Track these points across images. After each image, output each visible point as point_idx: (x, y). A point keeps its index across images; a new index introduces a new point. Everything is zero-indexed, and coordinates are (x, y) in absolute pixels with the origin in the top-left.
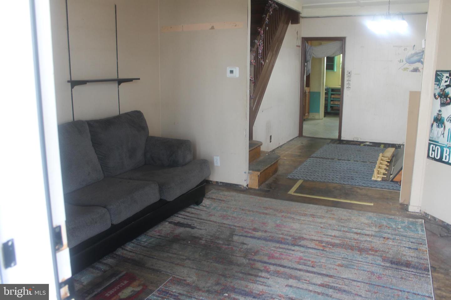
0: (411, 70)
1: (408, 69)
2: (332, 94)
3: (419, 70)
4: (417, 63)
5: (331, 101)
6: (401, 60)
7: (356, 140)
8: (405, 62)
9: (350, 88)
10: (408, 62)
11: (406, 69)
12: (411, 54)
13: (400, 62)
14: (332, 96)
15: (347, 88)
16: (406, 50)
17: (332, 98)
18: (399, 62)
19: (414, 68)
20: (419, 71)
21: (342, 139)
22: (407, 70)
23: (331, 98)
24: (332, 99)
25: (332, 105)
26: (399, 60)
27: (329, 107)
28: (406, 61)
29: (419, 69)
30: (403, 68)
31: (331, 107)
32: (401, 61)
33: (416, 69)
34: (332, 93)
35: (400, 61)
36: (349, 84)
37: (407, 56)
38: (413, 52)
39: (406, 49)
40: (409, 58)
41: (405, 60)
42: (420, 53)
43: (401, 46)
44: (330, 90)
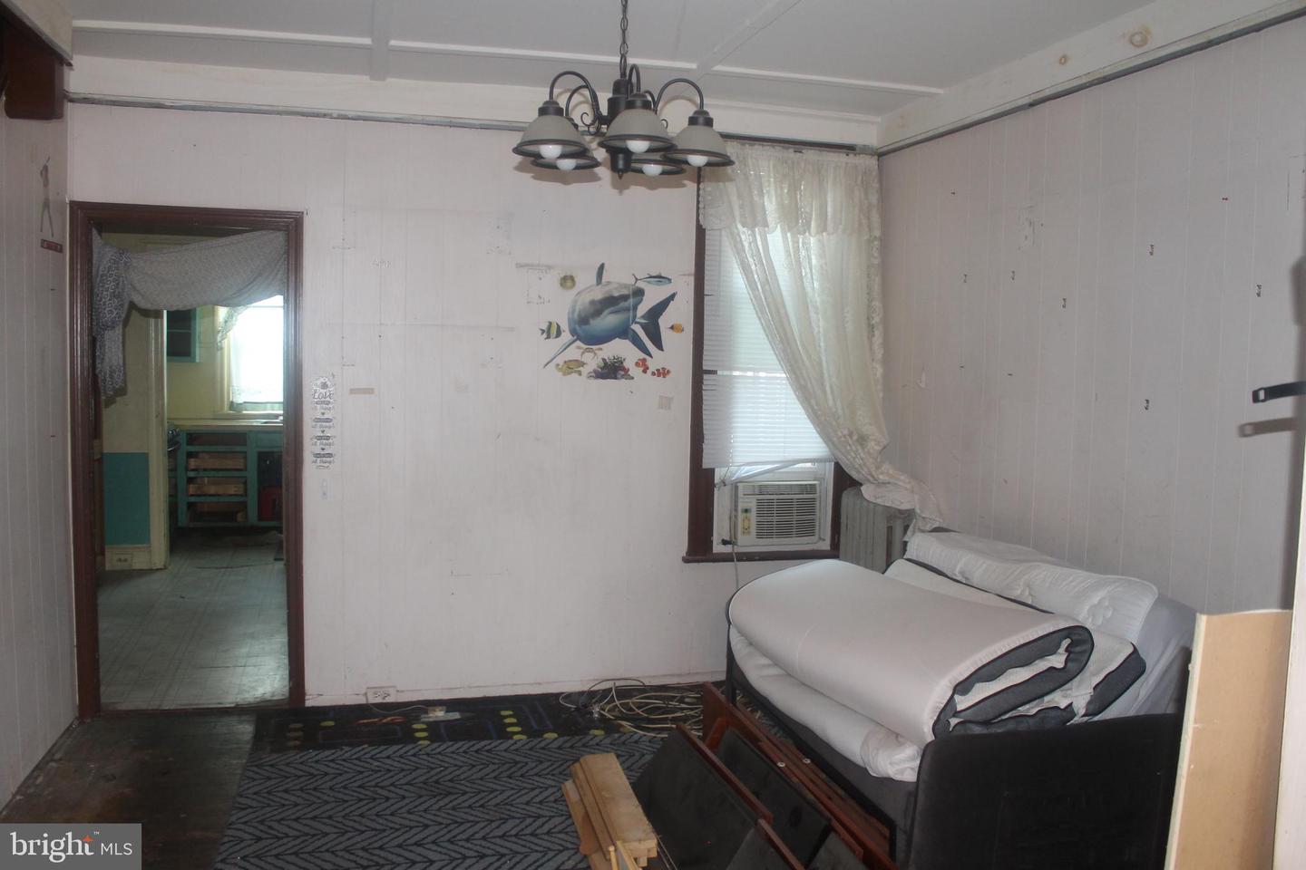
0: (595, 371)
1: (583, 364)
2: (190, 455)
3: (626, 371)
4: (617, 340)
5: (190, 480)
6: (550, 323)
7: (379, 700)
8: (566, 336)
9: (330, 455)
10: (579, 338)
11: (572, 367)
12: (592, 302)
13: (548, 337)
14: (193, 463)
15: (317, 455)
16: (569, 283)
17: (193, 470)
18: (545, 335)
19: (604, 360)
20: (626, 375)
21: (310, 702)
22: (581, 369)
23: (187, 469)
24: (192, 474)
25: (193, 499)
26: (545, 327)
27: (182, 508)
28: (573, 332)
29: (626, 364)
30: (561, 363)
31: (191, 505)
32: (554, 331)
33: (613, 364)
34: (192, 449)
35: (551, 331)
36: (328, 438)
37: (577, 310)
38: (598, 294)
39: (572, 278)
40: (583, 320)
41: (567, 330)
42: (624, 298)
43: (549, 267)
44: (183, 439)
